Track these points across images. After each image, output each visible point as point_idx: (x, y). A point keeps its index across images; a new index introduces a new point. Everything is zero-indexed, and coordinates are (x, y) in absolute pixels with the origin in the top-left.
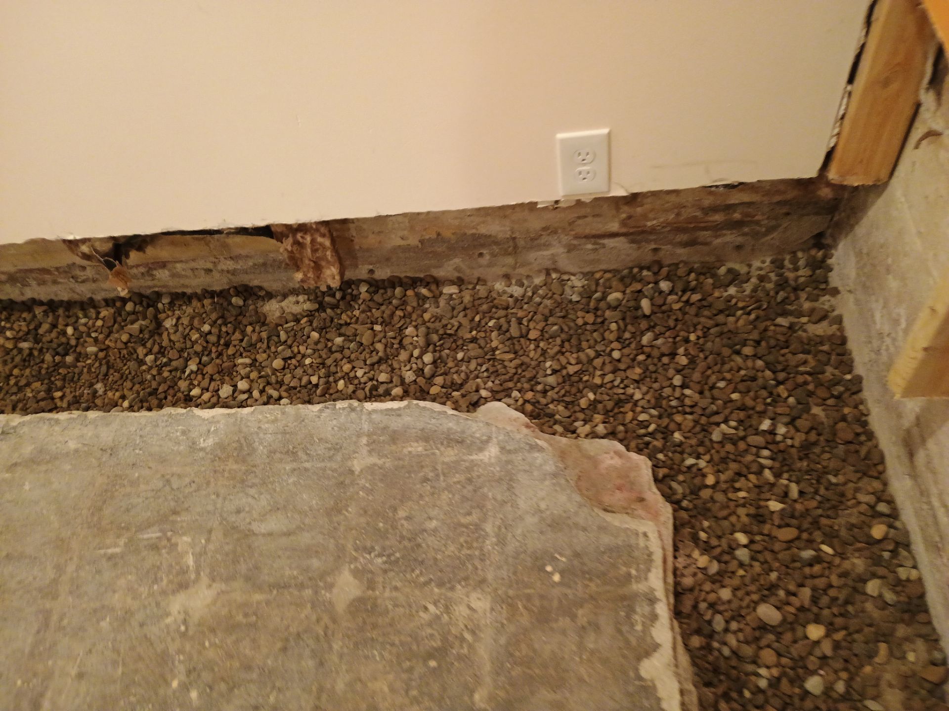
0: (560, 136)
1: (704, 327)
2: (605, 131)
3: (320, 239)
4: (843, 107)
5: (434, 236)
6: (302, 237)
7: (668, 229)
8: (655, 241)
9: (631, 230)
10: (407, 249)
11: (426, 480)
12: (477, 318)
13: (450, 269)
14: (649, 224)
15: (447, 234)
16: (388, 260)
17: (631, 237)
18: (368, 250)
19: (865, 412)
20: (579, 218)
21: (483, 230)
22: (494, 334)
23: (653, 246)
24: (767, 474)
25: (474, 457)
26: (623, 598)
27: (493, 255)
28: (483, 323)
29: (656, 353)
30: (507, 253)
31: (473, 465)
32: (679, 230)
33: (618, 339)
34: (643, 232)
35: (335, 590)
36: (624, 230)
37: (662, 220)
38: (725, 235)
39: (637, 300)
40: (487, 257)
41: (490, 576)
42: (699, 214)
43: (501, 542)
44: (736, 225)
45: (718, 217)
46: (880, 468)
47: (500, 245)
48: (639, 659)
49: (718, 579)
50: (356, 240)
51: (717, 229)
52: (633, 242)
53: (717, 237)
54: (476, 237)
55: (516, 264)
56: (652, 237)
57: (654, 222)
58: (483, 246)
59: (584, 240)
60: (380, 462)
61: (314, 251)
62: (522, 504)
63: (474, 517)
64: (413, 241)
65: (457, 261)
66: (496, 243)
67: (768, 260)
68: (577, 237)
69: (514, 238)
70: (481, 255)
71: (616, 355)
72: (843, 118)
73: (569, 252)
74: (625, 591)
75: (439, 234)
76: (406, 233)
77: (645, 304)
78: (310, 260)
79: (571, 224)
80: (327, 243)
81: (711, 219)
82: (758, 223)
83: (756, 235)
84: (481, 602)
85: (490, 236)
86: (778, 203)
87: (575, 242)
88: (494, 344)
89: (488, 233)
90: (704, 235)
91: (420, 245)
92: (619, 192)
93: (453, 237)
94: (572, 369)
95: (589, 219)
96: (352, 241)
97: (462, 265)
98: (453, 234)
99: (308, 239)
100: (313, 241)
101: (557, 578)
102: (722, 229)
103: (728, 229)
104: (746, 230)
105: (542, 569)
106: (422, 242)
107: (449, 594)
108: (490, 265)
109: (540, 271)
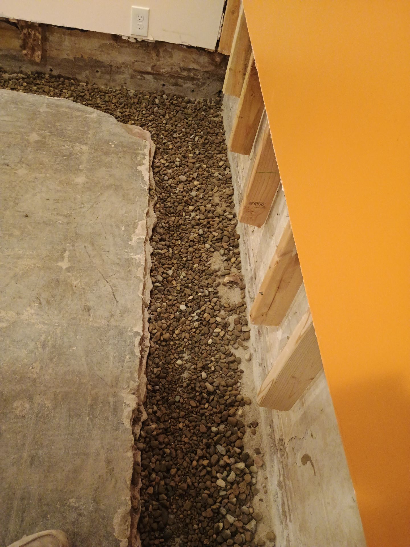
0: (133, 7)
1: (177, 111)
2: (148, 9)
3: (37, 34)
4: (222, 21)
5: (80, 57)
6: (31, 31)
7: (168, 75)
8: (163, 80)
9: (155, 72)
10: (68, 61)
11: (68, 118)
12: (93, 94)
13: (84, 76)
14: (161, 71)
15: (86, 57)
16: (59, 65)
17: (155, 76)
18: (52, 58)
19: (224, 139)
20: (136, 61)
21: (100, 58)
22: (99, 99)
23: (163, 83)
24: (190, 148)
25: (87, 115)
26: (135, 153)
27: (102, 73)
28: (95, 96)
29: (158, 115)
30: (107, 73)
31: (86, 117)
32: (172, 77)
33: (145, 108)
34: (159, 74)
35: (30, 137)
36: (152, 72)
37: (166, 70)
38: (188, 83)
39: (154, 100)
40: (99, 73)
41: (89, 142)
42: (179, 70)
43: (94, 136)
44: (192, 79)
45: (185, 74)
46: (226, 151)
47: (105, 68)
48: (137, 166)
49: (168, 167)
50: (48, 51)
51: (184, 78)
52: (155, 78)
53: (185, 83)
54: (97, 61)
55: (110, 79)
56: (162, 78)
57: (163, 70)
58: (99, 67)
59: (137, 73)
60: (51, 111)
61: (34, 40)
62: (103, 129)
63: (86, 129)
64: (71, 58)
65: (87, 72)
66: (104, 67)
67: (202, 99)
68: (135, 71)
69: (111, 66)
70: (97, 71)
71: (144, 112)
72: (222, 27)
73: (131, 78)
74: (136, 152)
75: (82, 57)
76: (69, 52)
77: (157, 101)
78: (31, 44)
79: (133, 63)
80: (40, 37)
81: (183, 74)
82: (199, 80)
83: (198, 86)
84: (85, 148)
85: (102, 62)
86: (206, 72)
87: (134, 73)
88: (98, 102)
89: (101, 60)
90: (180, 81)
91: (74, 60)
92: (151, 38)
93: (87, 59)
94: (127, 114)
95: (140, 63)
96: (47, 51)
97: (88, 74)
98: (88, 57)
99: (33, 32)
100: (35, 34)
101: (113, 146)
102: (186, 80)
103: (189, 80)
104: (195, 82)
105: (108, 143)
106: (74, 58)
107: (74, 144)
108: (100, 78)
109: (119, 85)
